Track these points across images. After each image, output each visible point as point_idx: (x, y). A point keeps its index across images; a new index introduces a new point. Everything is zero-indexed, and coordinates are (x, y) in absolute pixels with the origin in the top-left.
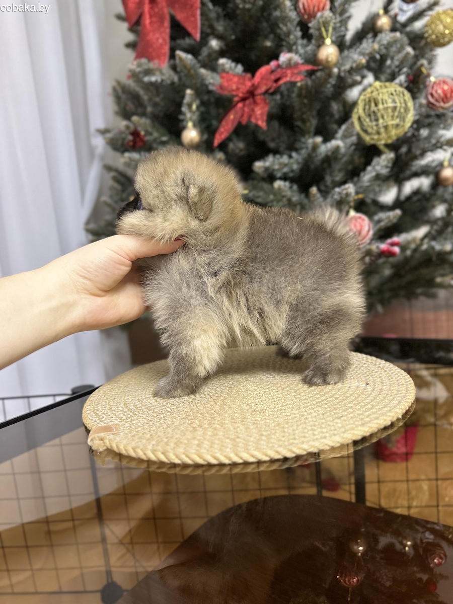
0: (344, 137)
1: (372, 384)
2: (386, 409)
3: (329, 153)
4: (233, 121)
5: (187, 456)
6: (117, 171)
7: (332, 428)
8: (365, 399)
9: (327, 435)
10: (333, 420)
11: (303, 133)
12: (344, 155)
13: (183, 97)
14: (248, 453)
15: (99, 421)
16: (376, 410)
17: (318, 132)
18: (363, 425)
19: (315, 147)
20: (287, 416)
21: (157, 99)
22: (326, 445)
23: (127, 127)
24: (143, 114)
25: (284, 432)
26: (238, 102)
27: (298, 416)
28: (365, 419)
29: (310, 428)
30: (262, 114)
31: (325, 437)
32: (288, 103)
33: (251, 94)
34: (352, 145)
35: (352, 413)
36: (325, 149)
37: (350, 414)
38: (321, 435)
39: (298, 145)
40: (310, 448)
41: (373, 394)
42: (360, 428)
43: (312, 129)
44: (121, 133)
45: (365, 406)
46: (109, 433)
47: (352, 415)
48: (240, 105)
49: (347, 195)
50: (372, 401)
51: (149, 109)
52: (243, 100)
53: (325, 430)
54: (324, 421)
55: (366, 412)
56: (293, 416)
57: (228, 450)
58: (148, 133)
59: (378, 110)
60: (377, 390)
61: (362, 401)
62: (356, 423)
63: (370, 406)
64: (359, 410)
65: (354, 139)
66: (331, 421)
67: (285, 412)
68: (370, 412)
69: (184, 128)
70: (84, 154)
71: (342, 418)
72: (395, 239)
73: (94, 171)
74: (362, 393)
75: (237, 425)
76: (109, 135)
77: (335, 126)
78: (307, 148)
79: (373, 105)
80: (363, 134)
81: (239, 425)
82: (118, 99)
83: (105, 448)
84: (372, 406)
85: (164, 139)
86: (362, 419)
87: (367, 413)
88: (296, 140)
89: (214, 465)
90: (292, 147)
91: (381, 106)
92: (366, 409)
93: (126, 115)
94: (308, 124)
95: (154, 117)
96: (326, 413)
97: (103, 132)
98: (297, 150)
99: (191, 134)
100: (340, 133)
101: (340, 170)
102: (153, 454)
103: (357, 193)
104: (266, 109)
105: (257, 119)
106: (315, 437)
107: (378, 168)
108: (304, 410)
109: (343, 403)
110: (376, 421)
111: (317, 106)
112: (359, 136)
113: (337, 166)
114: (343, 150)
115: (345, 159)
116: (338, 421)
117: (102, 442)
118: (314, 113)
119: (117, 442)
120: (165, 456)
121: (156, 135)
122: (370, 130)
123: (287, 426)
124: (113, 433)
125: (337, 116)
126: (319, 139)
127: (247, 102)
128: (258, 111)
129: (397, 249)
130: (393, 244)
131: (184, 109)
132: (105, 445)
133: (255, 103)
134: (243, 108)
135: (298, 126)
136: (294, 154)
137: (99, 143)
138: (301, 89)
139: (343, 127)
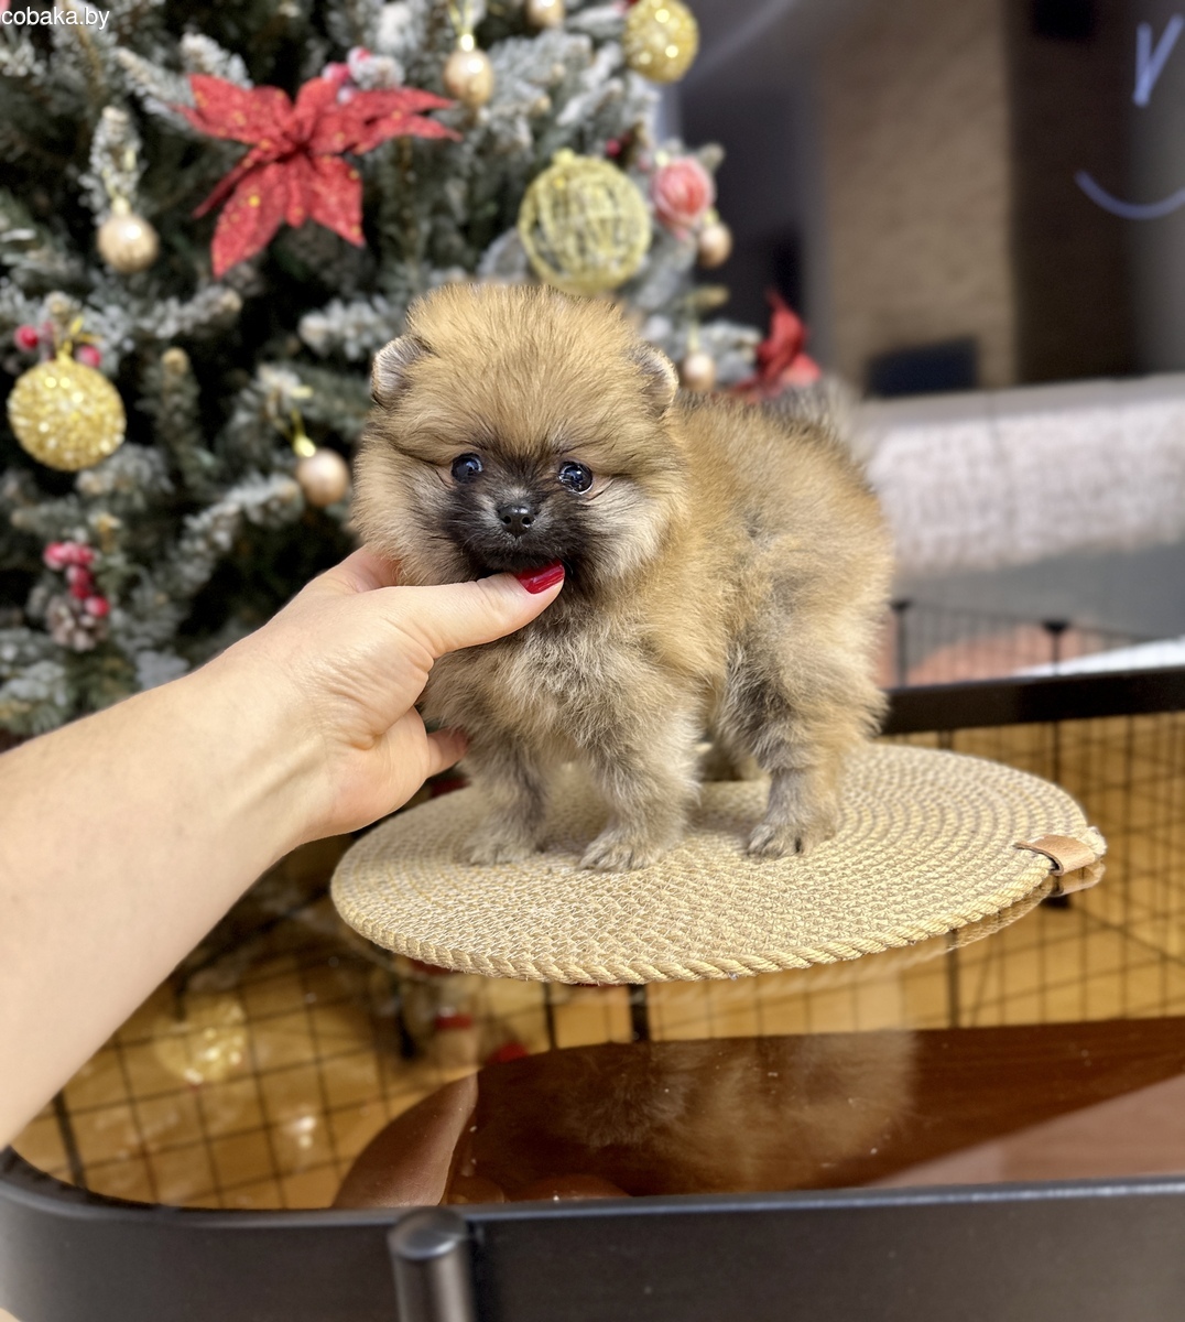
4: (262, 208)
11: (401, 253)
30: (343, 205)
33: (299, 150)
39: (386, 281)
43: (420, 246)
48: (271, 172)
52: (283, 159)
59: (589, 223)
90: (372, 285)
91: (591, 214)
94: (412, 233)
98: (383, 292)
99: (126, 235)
100: (490, 260)
104: (355, 192)
105: (330, 217)
111: (434, 191)
118: (428, 207)
127: (293, 170)
128: (329, 196)
131: (98, 160)
133: (317, 173)
134: (282, 180)
135: (391, 238)
139: (498, 247)
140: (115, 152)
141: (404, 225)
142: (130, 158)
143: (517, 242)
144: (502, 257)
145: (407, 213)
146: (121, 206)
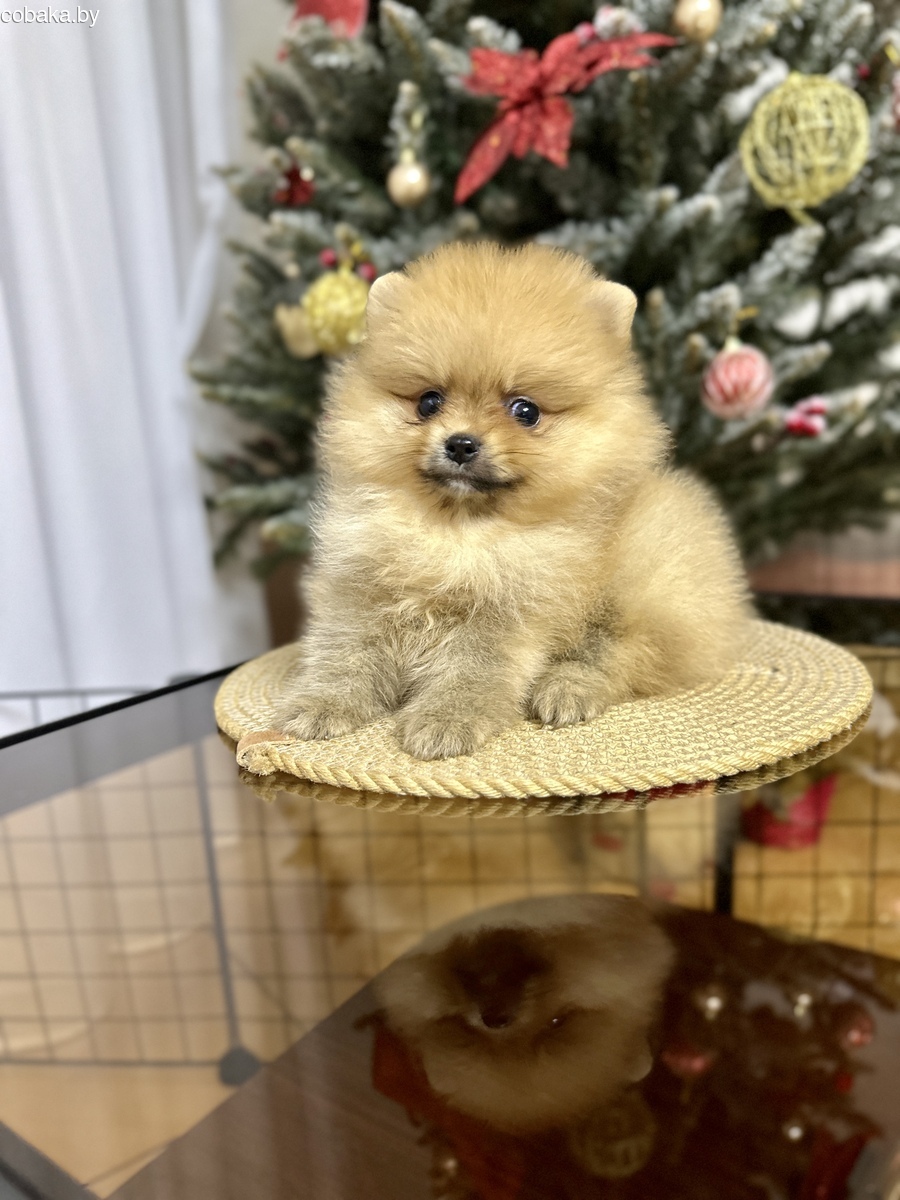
0: (722, 190)
1: (784, 670)
2: (820, 712)
3: (691, 224)
4: (498, 149)
5: (441, 784)
6: (252, 253)
7: (720, 742)
8: (776, 696)
9: (711, 753)
10: (719, 729)
11: (637, 180)
12: (719, 228)
13: (392, 99)
14: (559, 780)
15: (252, 724)
16: (800, 714)
17: (667, 179)
18: (780, 737)
19: (661, 210)
20: (624, 721)
21: (340, 105)
22: (711, 770)
23: (277, 162)
24: (309, 135)
25: (623, 746)
26: (506, 112)
27: (647, 721)
28: (782, 729)
29: (674, 741)
30: (558, 137)
31: (708, 757)
32: (608, 117)
33: (536, 94)
34: (738, 207)
35: (754, 717)
36: (682, 214)
37: (750, 720)
38: (699, 753)
39: (625, 205)
40: (680, 776)
41: (790, 688)
42: (774, 743)
43: (656, 172)
44: (263, 174)
45: (778, 706)
46: (277, 742)
47: (754, 722)
48: (512, 117)
49: (725, 309)
50: (790, 698)
51: (322, 125)
52: (519, 106)
53: (705, 746)
54: (700, 730)
55: (781, 716)
56: (638, 721)
57: (518, 774)
58: (319, 174)
59: (798, 134)
60: (797, 680)
61: (770, 699)
62: (766, 734)
63: (787, 707)
64: (766, 713)
65: (740, 195)
66: (714, 731)
67: (619, 715)
68: (789, 717)
69: (392, 164)
70: (185, 219)
71: (736, 726)
72: (818, 402)
73: (205, 254)
74: (768, 685)
75: (526, 734)
76: (238, 180)
77: (699, 169)
78: (643, 212)
79: (785, 121)
80: (760, 185)
81: (532, 734)
82: (257, 102)
83: (273, 769)
84: (793, 706)
85: (353, 186)
86: (776, 728)
87: (784, 719)
88: (621, 195)
89: (494, 801)
90: (612, 210)
91: (802, 126)
92: (781, 711)
93: (272, 136)
94: (647, 163)
95: (334, 143)
96: (702, 717)
97: (226, 173)
98: (623, 215)
99: (409, 178)
100: (714, 180)
101: (710, 260)
102: (373, 778)
103: (745, 305)
104: (567, 126)
105: (547, 147)
106: (689, 757)
107: (788, 257)
108: (656, 712)
109: (732, 702)
110: (805, 732)
111: (669, 124)
112: (752, 192)
113: (703, 251)
114: (718, 218)
115: (720, 237)
116: (730, 730)
117: (265, 758)
118: (662, 138)
119: (296, 759)
120: (397, 782)
121: (335, 177)
122: (776, 176)
123: (628, 738)
124: (286, 743)
125: (706, 147)
126: (670, 193)
127: (529, 110)
128: (550, 130)
129: (818, 423)
130: (812, 412)
131: (397, 124)
132: (273, 764)
133: (544, 112)
134: (517, 125)
135: (628, 168)
136: (617, 225)
137: (216, 197)
138: (637, 86)
139: (721, 169)
140: (407, 117)
141: (640, 155)
142: (417, 119)
143: (739, 164)
144: (727, 176)
145: (643, 146)
146: (407, 157)
